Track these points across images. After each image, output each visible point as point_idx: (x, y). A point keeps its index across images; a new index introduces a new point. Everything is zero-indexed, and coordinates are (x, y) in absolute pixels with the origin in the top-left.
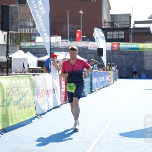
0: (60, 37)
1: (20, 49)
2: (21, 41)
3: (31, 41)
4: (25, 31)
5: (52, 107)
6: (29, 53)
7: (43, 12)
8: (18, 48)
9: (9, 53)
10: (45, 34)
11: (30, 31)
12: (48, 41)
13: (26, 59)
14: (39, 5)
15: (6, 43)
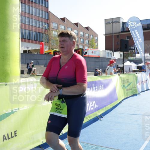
0: (149, 54)
1: (128, 60)
2: (128, 57)
3: (133, 56)
4: (130, 52)
5: (145, 90)
6: (132, 62)
7: (141, 41)
8: (127, 60)
9: (124, 62)
10: (142, 53)
11: (133, 51)
12: (143, 56)
13: (131, 66)
14: (139, 38)
15: (122, 58)
